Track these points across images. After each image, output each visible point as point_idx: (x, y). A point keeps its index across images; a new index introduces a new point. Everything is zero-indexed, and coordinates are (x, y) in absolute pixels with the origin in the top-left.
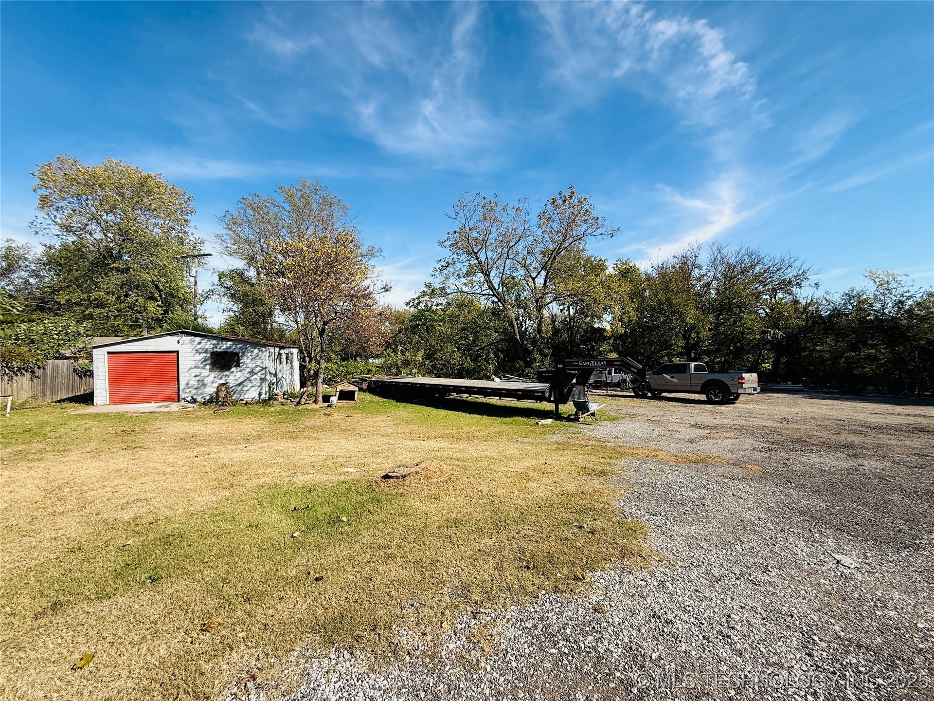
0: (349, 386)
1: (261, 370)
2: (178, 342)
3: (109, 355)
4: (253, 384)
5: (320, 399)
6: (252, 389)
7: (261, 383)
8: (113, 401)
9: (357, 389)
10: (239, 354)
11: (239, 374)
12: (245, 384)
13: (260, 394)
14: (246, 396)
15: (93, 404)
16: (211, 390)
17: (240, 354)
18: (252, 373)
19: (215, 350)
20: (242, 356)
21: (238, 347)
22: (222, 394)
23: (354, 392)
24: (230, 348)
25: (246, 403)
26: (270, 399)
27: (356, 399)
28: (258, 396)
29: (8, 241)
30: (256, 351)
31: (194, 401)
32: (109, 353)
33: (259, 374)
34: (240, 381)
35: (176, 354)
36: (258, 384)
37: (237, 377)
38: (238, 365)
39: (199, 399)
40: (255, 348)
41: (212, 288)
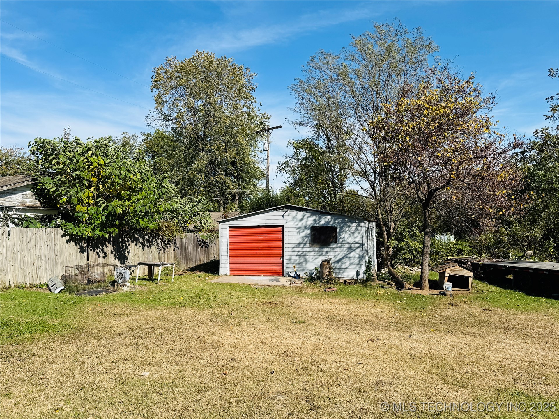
0: (461, 270)
1: (359, 247)
2: (283, 216)
3: (230, 229)
4: (352, 261)
5: (426, 284)
6: (350, 267)
7: (359, 261)
8: (233, 272)
9: (471, 274)
10: (336, 228)
11: (338, 250)
12: (344, 261)
13: (358, 274)
14: (345, 274)
15: (218, 274)
16: (312, 266)
17: (338, 230)
18: (350, 249)
19: (315, 225)
20: (341, 231)
21: (337, 221)
22: (326, 271)
23: (467, 278)
24: (328, 222)
25: (345, 282)
26: (367, 280)
27: (470, 287)
28: (355, 276)
29: (123, 133)
30: (354, 225)
31: (298, 277)
32: (230, 227)
33: (358, 250)
34: (338, 258)
35: (280, 228)
36: (357, 262)
37: (337, 253)
38: (336, 241)
39: (302, 274)
40: (352, 223)
41: (287, 160)
